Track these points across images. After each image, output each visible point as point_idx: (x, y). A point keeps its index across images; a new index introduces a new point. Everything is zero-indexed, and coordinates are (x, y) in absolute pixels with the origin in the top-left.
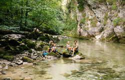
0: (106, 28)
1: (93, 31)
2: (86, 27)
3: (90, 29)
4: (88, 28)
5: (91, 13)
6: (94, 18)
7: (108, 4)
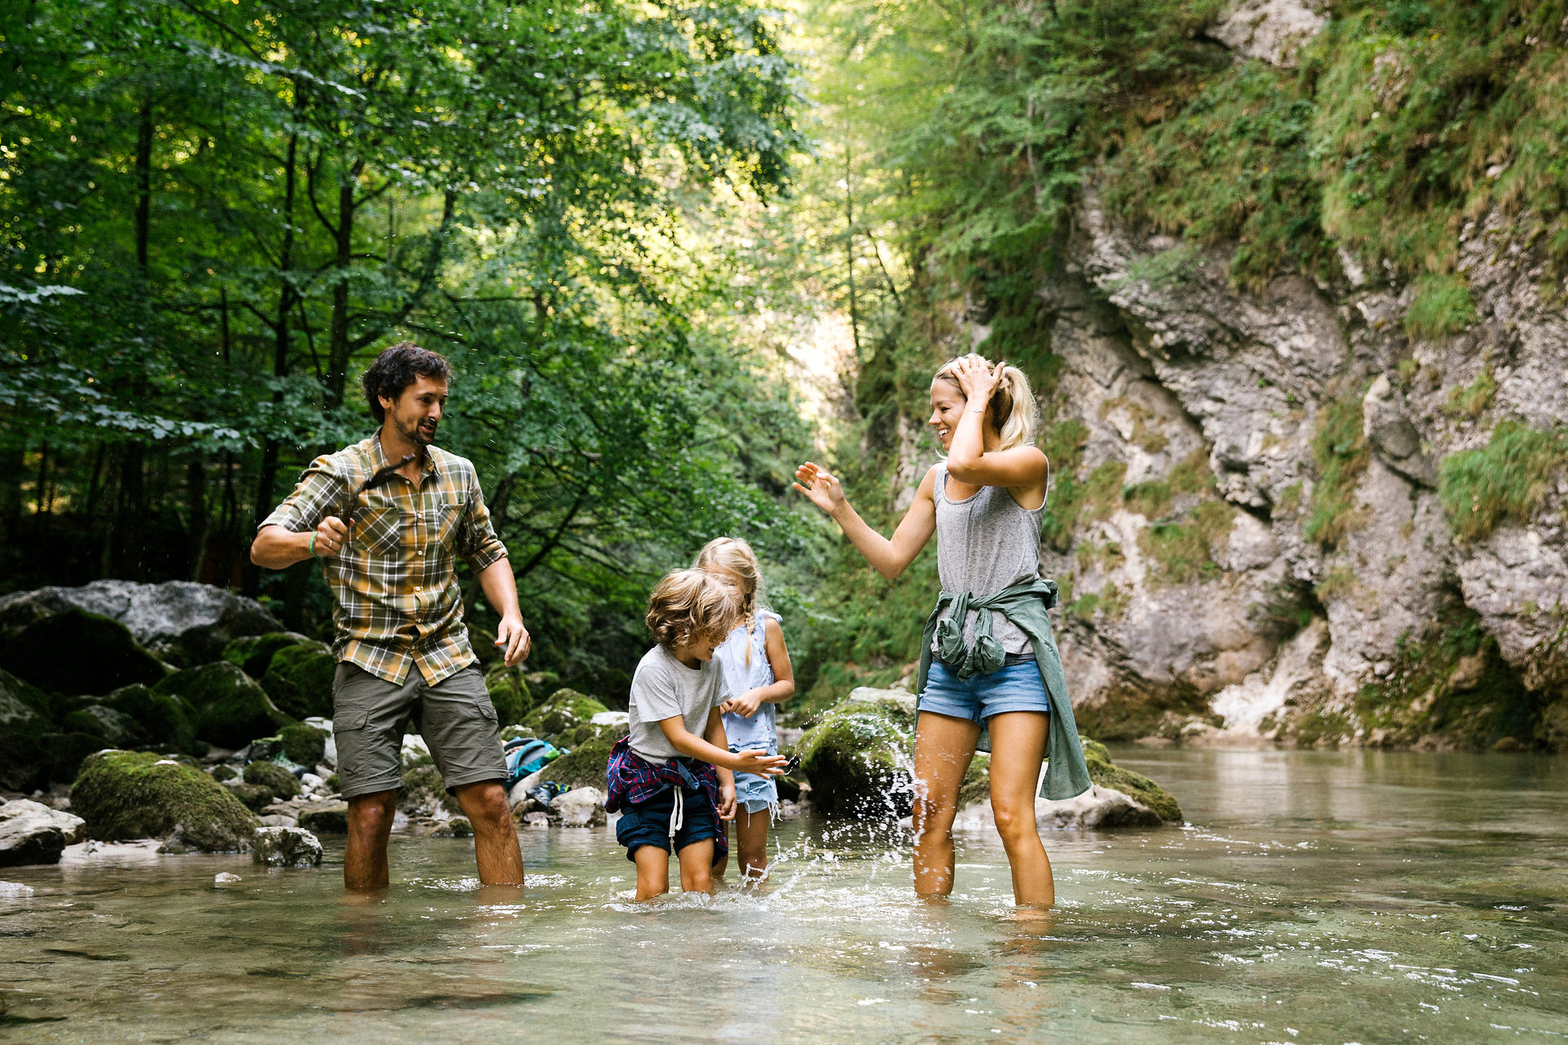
0: (1343, 584)
1: (1184, 628)
2: (1089, 586)
3: (1144, 610)
4: (1116, 601)
5: (1140, 417)
6: (1189, 475)
7: (1355, 274)
